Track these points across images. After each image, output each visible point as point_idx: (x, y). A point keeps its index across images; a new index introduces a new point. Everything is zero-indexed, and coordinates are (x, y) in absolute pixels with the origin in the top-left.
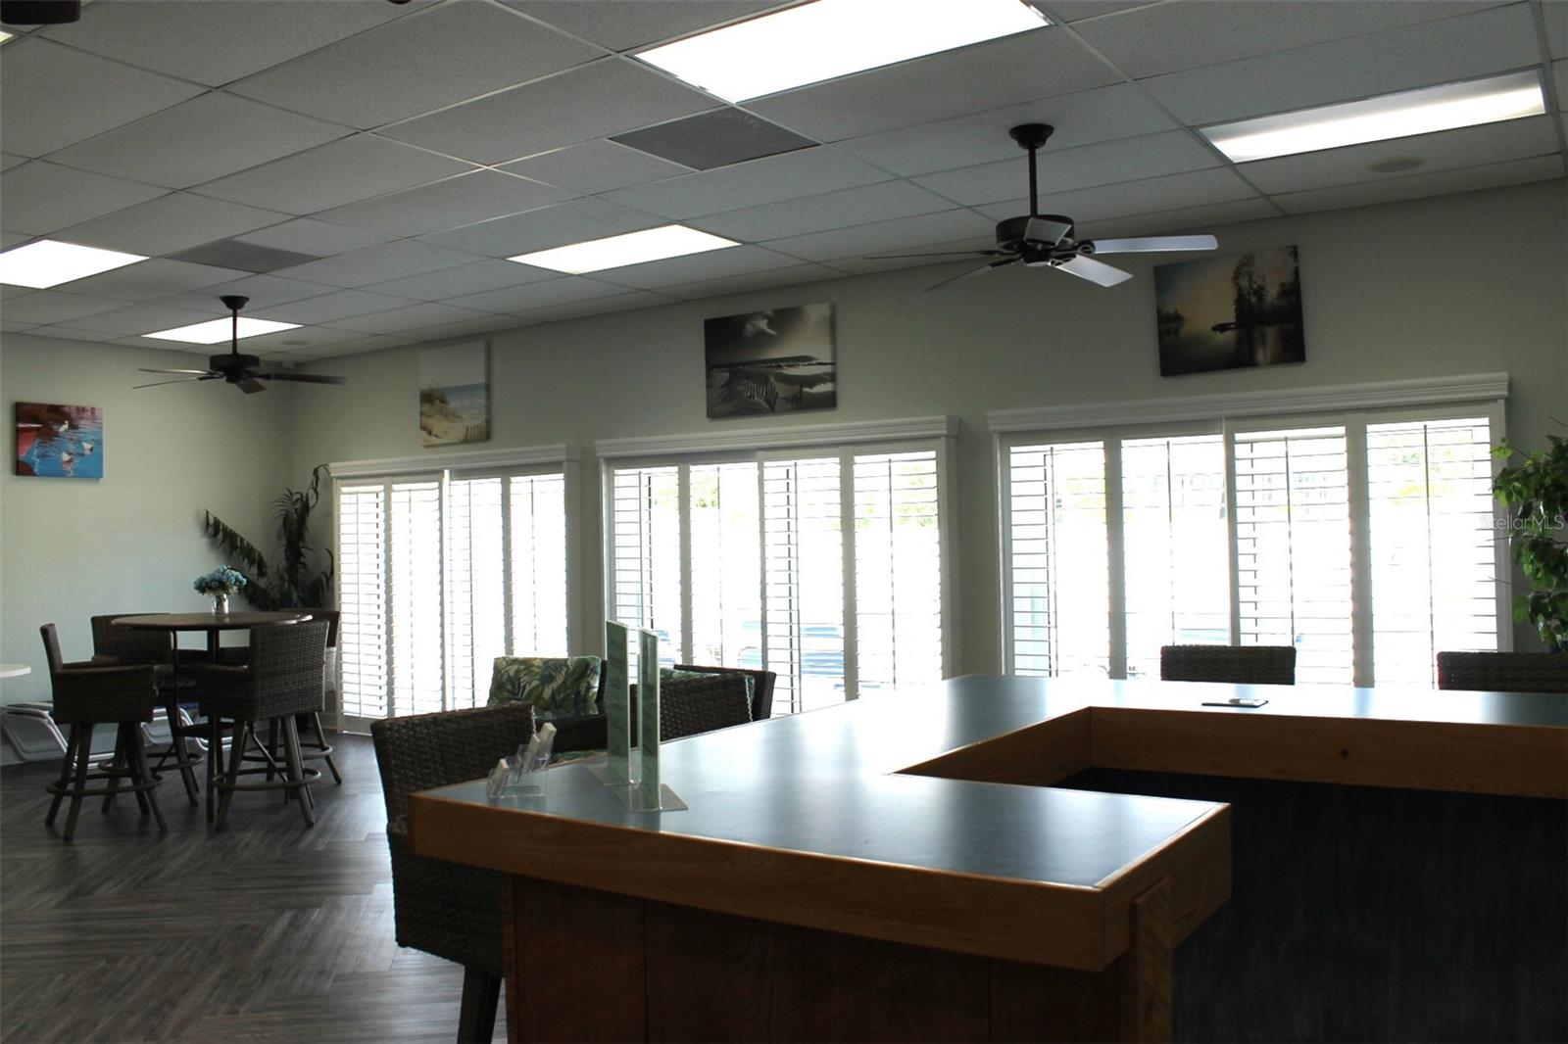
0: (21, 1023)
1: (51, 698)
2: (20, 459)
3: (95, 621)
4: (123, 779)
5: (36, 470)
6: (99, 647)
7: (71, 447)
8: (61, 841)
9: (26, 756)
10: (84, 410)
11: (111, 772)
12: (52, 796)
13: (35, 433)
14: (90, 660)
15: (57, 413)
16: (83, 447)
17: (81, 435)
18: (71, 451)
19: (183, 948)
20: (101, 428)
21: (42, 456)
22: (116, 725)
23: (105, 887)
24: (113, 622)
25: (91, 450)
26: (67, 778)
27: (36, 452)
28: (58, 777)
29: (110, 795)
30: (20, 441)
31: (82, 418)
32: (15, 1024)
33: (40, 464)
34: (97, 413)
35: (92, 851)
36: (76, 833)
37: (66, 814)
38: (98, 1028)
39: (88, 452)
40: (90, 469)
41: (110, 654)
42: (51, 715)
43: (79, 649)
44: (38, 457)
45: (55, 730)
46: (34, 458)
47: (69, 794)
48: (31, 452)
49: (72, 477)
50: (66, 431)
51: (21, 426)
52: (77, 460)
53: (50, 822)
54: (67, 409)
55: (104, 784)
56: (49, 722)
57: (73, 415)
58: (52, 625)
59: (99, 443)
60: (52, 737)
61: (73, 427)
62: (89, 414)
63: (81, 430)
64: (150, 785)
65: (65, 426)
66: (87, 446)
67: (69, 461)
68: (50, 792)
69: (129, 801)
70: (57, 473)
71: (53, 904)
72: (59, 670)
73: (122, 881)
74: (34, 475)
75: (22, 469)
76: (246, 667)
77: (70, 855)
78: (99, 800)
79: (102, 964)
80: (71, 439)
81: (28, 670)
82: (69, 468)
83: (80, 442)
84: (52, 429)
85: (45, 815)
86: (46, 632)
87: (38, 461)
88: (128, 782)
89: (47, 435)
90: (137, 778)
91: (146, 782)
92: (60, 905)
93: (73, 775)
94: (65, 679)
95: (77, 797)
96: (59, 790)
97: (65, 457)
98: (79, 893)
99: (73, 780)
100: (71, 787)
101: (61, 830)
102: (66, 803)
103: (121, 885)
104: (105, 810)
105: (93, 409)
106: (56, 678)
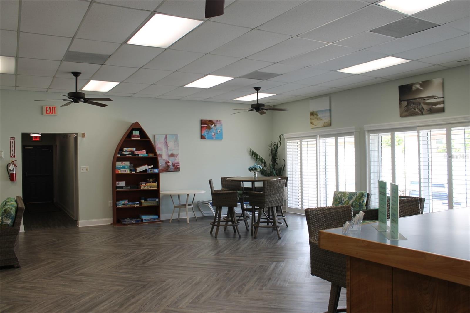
0: (208, 285)
1: (211, 199)
2: (202, 135)
3: (222, 178)
4: (229, 222)
5: (206, 138)
6: (223, 186)
7: (215, 131)
8: (214, 238)
9: (204, 214)
10: (218, 121)
11: (227, 221)
12: (212, 226)
13: (206, 128)
14: (221, 189)
15: (211, 121)
16: (218, 132)
17: (217, 128)
18: (215, 132)
19: (246, 270)
20: (222, 126)
21: (208, 134)
22: (227, 207)
23: (226, 251)
24: (227, 179)
25: (220, 132)
26: (216, 222)
27: (206, 133)
28: (213, 221)
29: (226, 226)
30: (202, 130)
31: (217, 123)
32: (206, 285)
33: (207, 136)
34: (221, 122)
35: (222, 241)
36: (218, 236)
37: (216, 230)
38: (226, 289)
39: (219, 132)
40: (219, 137)
41: (226, 188)
42: (211, 204)
43: (218, 186)
44: (207, 134)
45: (211, 208)
46: (206, 134)
47: (216, 225)
48: (205, 133)
49: (215, 139)
50: (213, 127)
51: (202, 126)
52: (216, 135)
53: (211, 232)
54: (213, 121)
55: (224, 223)
56: (210, 206)
57: (215, 122)
58: (211, 179)
59: (222, 130)
60: (211, 210)
61: (215, 126)
62: (219, 122)
63: (217, 126)
64: (236, 224)
65: (213, 126)
66: (219, 131)
67: (214, 135)
68: (211, 224)
69: (230, 228)
70: (211, 138)
71: (213, 254)
72: (213, 192)
73: (230, 250)
74: (206, 139)
75: (203, 137)
76: (262, 192)
77: (217, 242)
78: (224, 227)
79: (226, 272)
80: (215, 129)
81: (205, 192)
82: (214, 137)
83: (217, 130)
84: (210, 126)
85: (210, 231)
86: (210, 181)
87: (206, 135)
88: (230, 223)
89: (209, 128)
90: (233, 222)
91: (235, 223)
92: (215, 255)
93: (217, 220)
94: (215, 195)
95: (218, 226)
96: (213, 225)
97: (213, 134)
98: (218, 253)
99: (217, 222)
100: (216, 223)
101: (214, 235)
102: (215, 228)
103: (230, 251)
104: (225, 230)
105: (220, 120)
106: (213, 194)
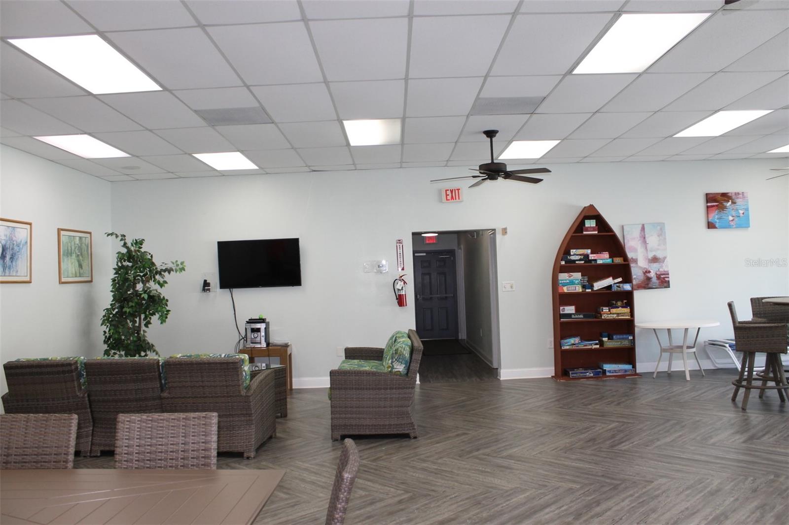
0: (736, 497)
1: (733, 337)
2: (710, 221)
3: (752, 300)
4: (769, 382)
5: (717, 226)
6: (755, 314)
7: (734, 213)
8: (741, 410)
9: (717, 365)
10: (738, 194)
11: (764, 378)
12: (735, 387)
13: (716, 207)
14: (751, 320)
15: (725, 196)
16: (739, 213)
17: (738, 207)
18: (733, 215)
20: (748, 202)
21: (719, 219)
22: (766, 354)
23: (767, 437)
24: (763, 301)
25: (743, 214)
26: (743, 381)
27: (716, 217)
28: (737, 378)
29: (763, 390)
30: (709, 212)
31: (738, 198)
32: (733, 497)
33: (719, 223)
34: (745, 194)
35: (756, 417)
36: (748, 407)
37: (743, 395)
38: (776, 510)
39: (742, 215)
40: (743, 223)
41: (760, 317)
42: (730, 346)
43: (745, 314)
44: (718, 219)
45: (732, 353)
46: (716, 220)
47: (743, 386)
48: (714, 216)
49: (735, 228)
50: (730, 205)
51: (709, 204)
52: (736, 219)
53: (734, 399)
54: (730, 195)
55: (759, 383)
56: (729, 350)
57: (734, 197)
58: (732, 302)
59: (747, 210)
60: (731, 357)
61: (734, 203)
62: (741, 196)
63: (737, 204)
64: (786, 386)
65: (730, 203)
66: (741, 212)
67: (733, 220)
68: (734, 384)
69: (773, 394)
70: (728, 226)
71: (741, 440)
72: (738, 325)
73: (776, 435)
74: (716, 228)
75: (711, 226)
77: (746, 417)
78: (758, 391)
79: (772, 477)
80: (733, 209)
81: (718, 324)
82: (732, 223)
83: (737, 210)
84: (723, 205)
85: (731, 395)
86: (730, 306)
87: (718, 221)
88: (771, 384)
89: (721, 208)
90: (778, 381)
91: (783, 385)
92: (744, 442)
93: (745, 377)
94: (740, 329)
95: (748, 388)
96: (738, 384)
97: (731, 218)
98: (751, 438)
99: (745, 380)
100: (744, 383)
101: (740, 405)
102: (742, 391)
103: (775, 437)
104: (761, 397)
105: (743, 193)
106: (736, 329)
